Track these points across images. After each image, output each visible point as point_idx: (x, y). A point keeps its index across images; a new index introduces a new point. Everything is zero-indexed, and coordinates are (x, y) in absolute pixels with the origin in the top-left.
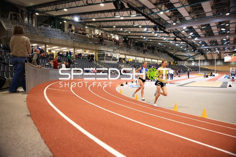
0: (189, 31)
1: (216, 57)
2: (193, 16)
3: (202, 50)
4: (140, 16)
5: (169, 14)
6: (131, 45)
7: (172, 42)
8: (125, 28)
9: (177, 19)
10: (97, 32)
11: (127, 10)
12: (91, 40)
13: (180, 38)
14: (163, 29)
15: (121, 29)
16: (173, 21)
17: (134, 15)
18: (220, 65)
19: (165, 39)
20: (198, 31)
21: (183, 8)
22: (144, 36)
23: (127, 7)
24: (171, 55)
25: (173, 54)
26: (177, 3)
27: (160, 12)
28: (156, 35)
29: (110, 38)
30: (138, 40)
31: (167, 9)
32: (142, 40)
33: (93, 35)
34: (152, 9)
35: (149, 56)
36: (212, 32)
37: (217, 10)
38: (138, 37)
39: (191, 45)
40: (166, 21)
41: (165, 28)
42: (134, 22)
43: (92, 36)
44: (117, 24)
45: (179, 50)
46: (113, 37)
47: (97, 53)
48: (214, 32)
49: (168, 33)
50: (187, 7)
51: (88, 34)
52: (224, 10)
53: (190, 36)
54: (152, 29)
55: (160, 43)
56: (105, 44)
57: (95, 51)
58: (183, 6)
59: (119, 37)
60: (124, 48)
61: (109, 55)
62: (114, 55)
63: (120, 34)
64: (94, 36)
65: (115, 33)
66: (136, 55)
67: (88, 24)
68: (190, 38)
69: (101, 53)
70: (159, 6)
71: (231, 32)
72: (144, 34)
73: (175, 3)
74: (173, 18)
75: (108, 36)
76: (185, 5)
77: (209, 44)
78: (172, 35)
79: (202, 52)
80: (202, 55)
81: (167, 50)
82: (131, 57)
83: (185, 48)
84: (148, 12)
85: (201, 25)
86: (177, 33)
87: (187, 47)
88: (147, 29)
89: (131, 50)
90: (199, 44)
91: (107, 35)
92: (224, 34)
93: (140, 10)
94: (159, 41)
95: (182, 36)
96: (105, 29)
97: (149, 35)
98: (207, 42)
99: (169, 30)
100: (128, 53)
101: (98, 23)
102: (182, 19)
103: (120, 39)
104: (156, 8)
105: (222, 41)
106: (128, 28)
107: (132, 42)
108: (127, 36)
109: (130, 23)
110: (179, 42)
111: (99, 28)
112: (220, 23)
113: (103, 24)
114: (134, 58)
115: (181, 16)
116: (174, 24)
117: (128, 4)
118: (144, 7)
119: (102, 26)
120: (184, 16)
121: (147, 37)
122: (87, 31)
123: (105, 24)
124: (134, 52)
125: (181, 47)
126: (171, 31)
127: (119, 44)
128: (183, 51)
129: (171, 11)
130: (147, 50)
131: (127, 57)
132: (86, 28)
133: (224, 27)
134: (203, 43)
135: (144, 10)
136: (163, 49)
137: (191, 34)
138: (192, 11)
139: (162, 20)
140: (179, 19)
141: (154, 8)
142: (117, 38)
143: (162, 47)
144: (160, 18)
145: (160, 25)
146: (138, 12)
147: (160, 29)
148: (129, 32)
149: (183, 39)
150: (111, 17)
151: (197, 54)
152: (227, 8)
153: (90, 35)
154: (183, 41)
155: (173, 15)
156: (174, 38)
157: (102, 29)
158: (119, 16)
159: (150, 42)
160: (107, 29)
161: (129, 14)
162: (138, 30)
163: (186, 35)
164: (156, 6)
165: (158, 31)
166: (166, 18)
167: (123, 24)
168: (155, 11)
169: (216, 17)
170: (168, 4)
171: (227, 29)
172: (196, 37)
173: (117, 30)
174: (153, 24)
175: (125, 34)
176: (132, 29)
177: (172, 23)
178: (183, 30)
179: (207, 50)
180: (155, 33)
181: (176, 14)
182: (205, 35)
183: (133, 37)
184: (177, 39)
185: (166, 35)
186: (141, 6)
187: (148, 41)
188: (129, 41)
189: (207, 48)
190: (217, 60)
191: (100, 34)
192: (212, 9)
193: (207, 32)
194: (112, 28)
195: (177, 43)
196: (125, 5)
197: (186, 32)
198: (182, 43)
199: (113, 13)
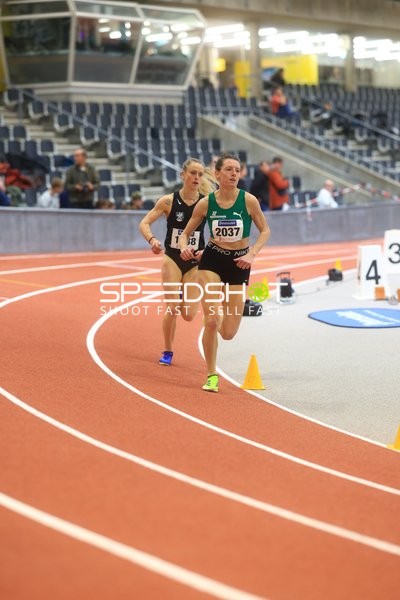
62: (153, 32)
69: (32, 8)
82: (303, 39)
131: (274, 40)
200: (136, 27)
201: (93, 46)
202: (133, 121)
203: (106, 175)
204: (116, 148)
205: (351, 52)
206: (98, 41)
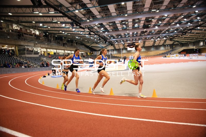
0: (100, 27)
1: (121, 47)
2: (102, 15)
3: (111, 41)
4: (58, 13)
5: (83, 13)
6: (51, 39)
7: (87, 36)
8: (44, 24)
9: (90, 17)
10: (15, 27)
11: (45, 7)
12: (9, 35)
13: (94, 32)
14: (79, 25)
15: (41, 25)
16: (87, 18)
17: (52, 12)
18: (125, 53)
19: (81, 33)
20: (107, 26)
21: (94, 8)
22: (63, 31)
23: (44, 4)
24: (87, 47)
25: (89, 46)
26: (89, 3)
27: (75, 10)
28: (74, 30)
29: (30, 33)
30: (58, 34)
31: (81, 8)
32: (62, 35)
33: (11, 29)
34: (69, 7)
35: (69, 49)
36: (118, 28)
37: (119, 12)
38: (57, 32)
39: (102, 38)
40: (81, 18)
41: (80, 24)
42: (53, 18)
43: (9, 30)
44: (36, 19)
45: (93, 42)
46: (33, 32)
47: (17, 48)
48: (119, 28)
49: (83, 28)
50: (97, 8)
51: (5, 29)
52: (124, 12)
53: (101, 30)
54: (70, 24)
55: (77, 37)
56: (25, 39)
57: (15, 46)
58: (94, 7)
59: (39, 32)
60: (45, 42)
61: (30, 49)
62: (35, 49)
63: (40, 29)
64: (12, 31)
65: (35, 28)
66: (57, 48)
67: (4, 18)
68: (101, 33)
69: (21, 47)
70: (75, 5)
71: (130, 28)
72: (63, 29)
73: (87, 4)
74: (87, 16)
75: (28, 31)
76: (95, 6)
77: (116, 37)
78: (87, 30)
79: (111, 44)
80: (112, 46)
81: (83, 42)
82: (52, 50)
83: (98, 40)
84: (65, 10)
85: (109, 23)
86: (91, 29)
87: (100, 39)
88: (65, 25)
89: (52, 43)
90: (109, 37)
91: (26, 30)
92: (126, 29)
93: (58, 8)
94: (77, 35)
95: (95, 30)
96: (24, 24)
97: (67, 30)
98: (114, 35)
99: (84, 26)
100: (49, 47)
101: (15, 18)
102: (94, 17)
103: (40, 33)
104: (71, 7)
105: (125, 35)
106: (48, 24)
107: (52, 36)
108: (47, 31)
109: (49, 20)
110: (93, 36)
111: (17, 23)
112: (122, 21)
113: (21, 19)
114: (55, 51)
115: (93, 15)
116: (88, 21)
117: (46, 2)
118: (61, 5)
119: (20, 20)
120: (95, 15)
121: (65, 32)
122: (4, 25)
123: (24, 19)
124: (55, 45)
125: (95, 40)
126: (86, 26)
127: (39, 39)
128: (97, 43)
129: (85, 10)
130: (66, 43)
131: (49, 50)
132: (2, 22)
133: (125, 24)
134: (112, 36)
135: (62, 8)
136: (80, 42)
137: (102, 29)
138: (102, 11)
139: (77, 17)
140: (92, 17)
141: (70, 7)
142: (37, 33)
143: (79, 40)
144: (76, 16)
145: (76, 21)
146: (55, 9)
147: (77, 25)
148: (49, 28)
149: (96, 33)
150: (29, 13)
151: (108, 45)
152: (125, 11)
153: (7, 29)
154: (96, 34)
155: (87, 14)
156: (89, 33)
157: (21, 24)
158: (38, 12)
159: (68, 36)
160: (26, 24)
161: (48, 11)
162: (57, 25)
163: (98, 30)
164: (71, 5)
165: (75, 27)
166: (81, 16)
167: (42, 19)
168: (71, 9)
169: (119, 16)
170: (82, 4)
171: (127, 26)
172: (106, 31)
173: (36, 25)
174: (70, 21)
175: (45, 29)
176: (52, 25)
177: (86, 20)
178: (96, 26)
179: (115, 41)
180: (73, 28)
181: (89, 13)
182: (112, 30)
183: (53, 32)
184: (91, 33)
185: (82, 30)
186: (58, 5)
187: (67, 35)
188: (50, 36)
189: (115, 40)
190: (123, 49)
191: (19, 29)
192: (116, 10)
193: (114, 28)
194: (31, 24)
195: (92, 37)
196: (43, 3)
197: (98, 27)
198: (96, 36)
199: (31, 9)
200: (33, 49)
201: (28, 51)
202: (35, 58)
203: (30, 64)
204: (31, 61)
205: (57, 51)
206: (29, 50)
